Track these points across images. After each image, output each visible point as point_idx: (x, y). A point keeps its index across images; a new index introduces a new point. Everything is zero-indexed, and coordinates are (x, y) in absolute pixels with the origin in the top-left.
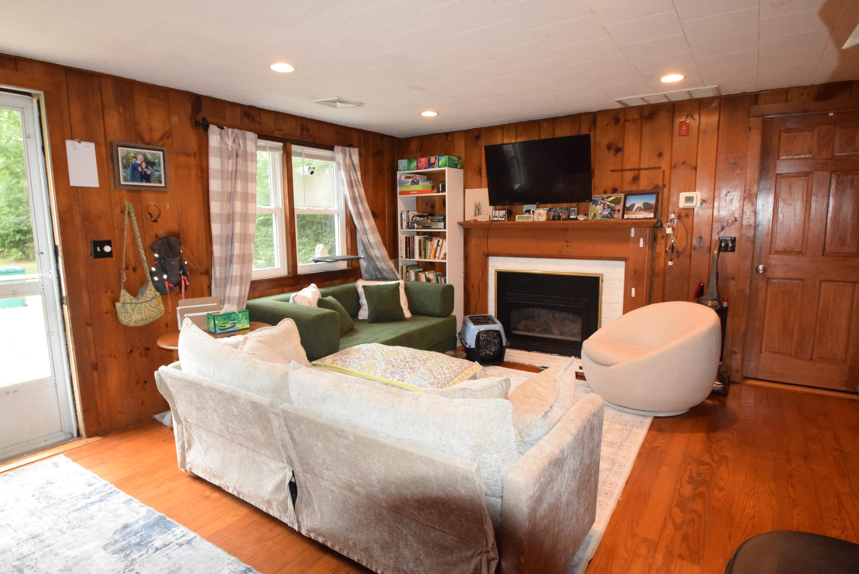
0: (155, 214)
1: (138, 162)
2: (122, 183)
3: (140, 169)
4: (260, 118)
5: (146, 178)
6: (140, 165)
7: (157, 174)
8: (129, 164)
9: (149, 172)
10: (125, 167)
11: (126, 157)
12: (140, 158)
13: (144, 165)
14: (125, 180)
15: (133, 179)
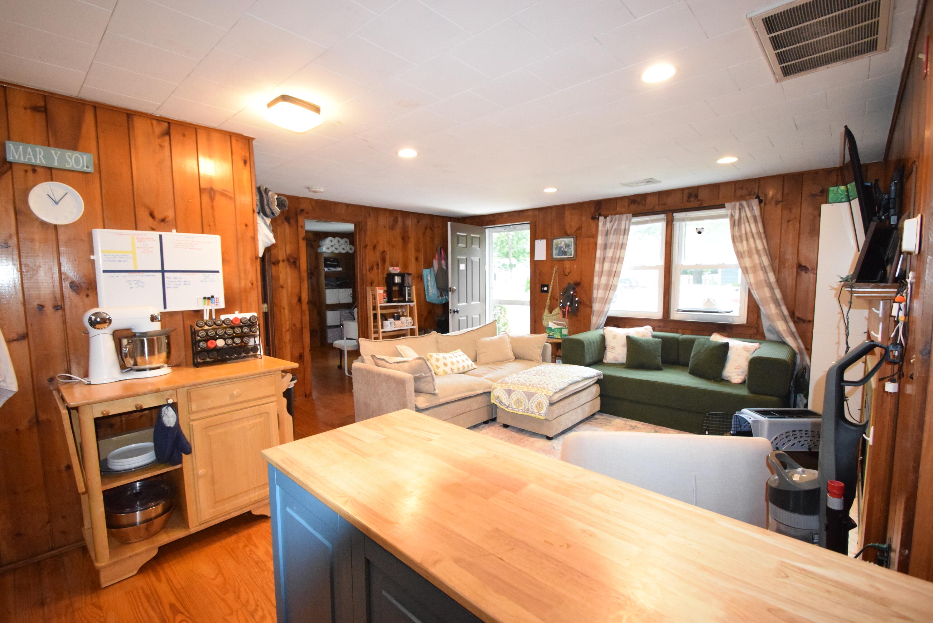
0: (567, 272)
1: (562, 246)
2: (554, 257)
3: (562, 249)
4: (645, 201)
5: (565, 253)
6: (563, 247)
7: (570, 250)
8: (557, 247)
9: (566, 250)
10: (556, 249)
11: (557, 245)
12: (563, 243)
13: (564, 247)
14: (556, 255)
15: (559, 255)
